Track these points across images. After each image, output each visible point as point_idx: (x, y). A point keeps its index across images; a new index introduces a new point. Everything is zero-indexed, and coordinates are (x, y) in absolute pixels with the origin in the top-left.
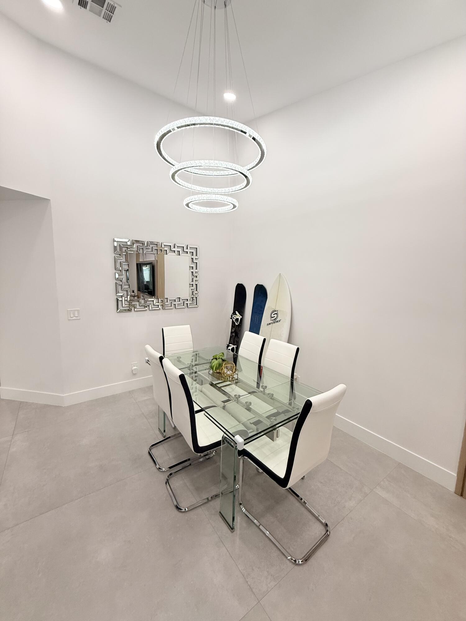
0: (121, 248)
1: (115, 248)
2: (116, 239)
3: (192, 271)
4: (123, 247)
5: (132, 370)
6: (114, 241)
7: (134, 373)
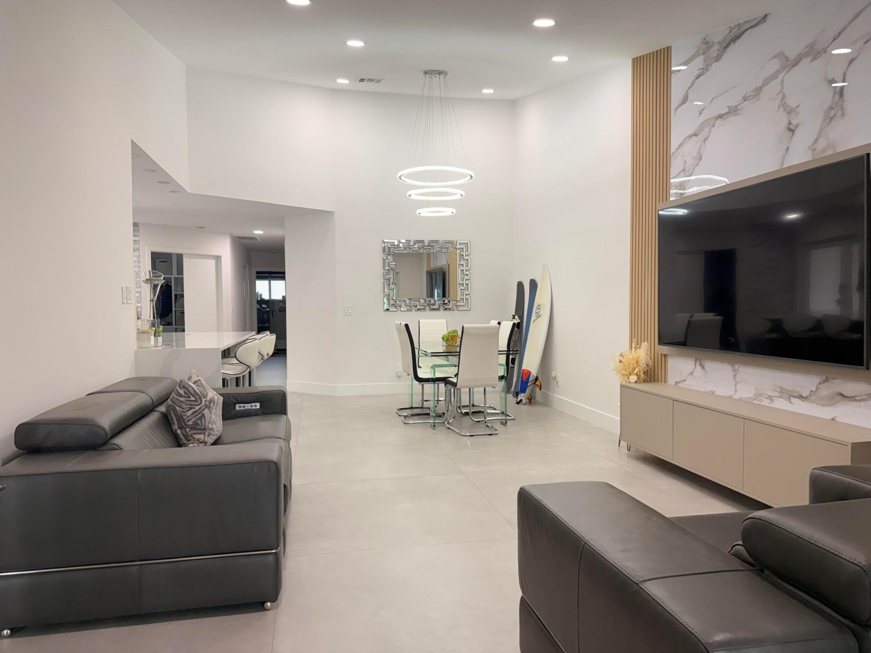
0: (389, 248)
1: (384, 249)
2: (385, 241)
3: (462, 268)
4: (391, 247)
5: (397, 372)
6: (384, 242)
7: (398, 375)
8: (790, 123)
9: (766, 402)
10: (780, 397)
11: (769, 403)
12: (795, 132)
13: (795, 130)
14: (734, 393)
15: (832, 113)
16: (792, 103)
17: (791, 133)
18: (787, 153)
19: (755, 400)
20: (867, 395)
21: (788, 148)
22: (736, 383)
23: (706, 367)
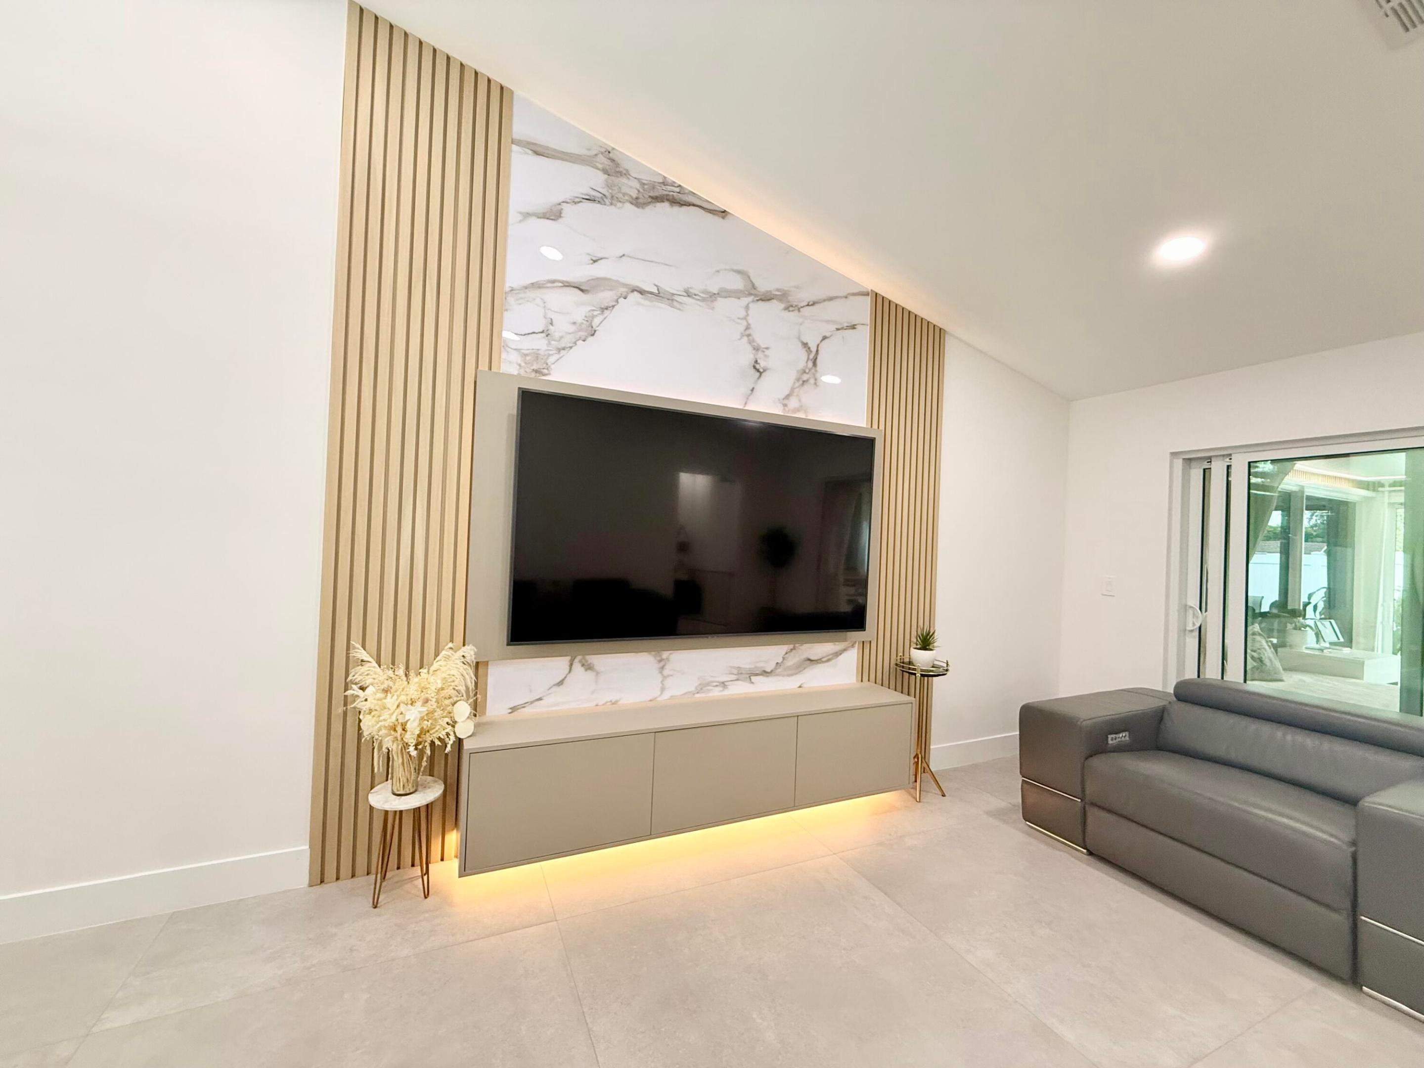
8: (756, 362)
9: (716, 693)
10: (737, 680)
11: (721, 691)
12: (763, 375)
13: (762, 372)
14: (659, 693)
15: (805, 377)
16: (761, 342)
17: (758, 374)
18: (751, 394)
19: (698, 693)
20: (832, 654)
21: (753, 388)
22: (665, 678)
23: (597, 668)
